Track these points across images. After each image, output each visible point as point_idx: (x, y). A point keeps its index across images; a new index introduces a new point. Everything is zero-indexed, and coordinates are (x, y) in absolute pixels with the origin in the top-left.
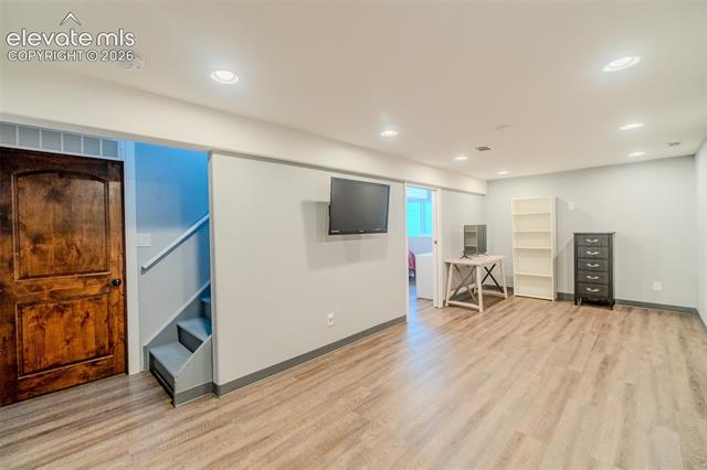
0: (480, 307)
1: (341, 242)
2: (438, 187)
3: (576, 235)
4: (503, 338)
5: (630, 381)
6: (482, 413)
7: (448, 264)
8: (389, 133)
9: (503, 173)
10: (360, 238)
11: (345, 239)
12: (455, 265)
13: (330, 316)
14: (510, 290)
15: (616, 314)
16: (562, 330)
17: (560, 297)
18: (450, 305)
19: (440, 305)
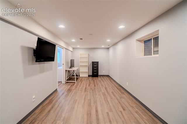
0: (75, 81)
1: (38, 65)
2: (64, 47)
3: (93, 62)
4: (86, 88)
5: (112, 91)
6: (97, 111)
7: (66, 71)
8: (62, 26)
9: (78, 46)
10: (45, 63)
11: (39, 64)
12: (68, 71)
13: (34, 97)
14: (79, 75)
15: (99, 78)
16: (94, 84)
17: (89, 76)
18: (67, 82)
19: (64, 83)
